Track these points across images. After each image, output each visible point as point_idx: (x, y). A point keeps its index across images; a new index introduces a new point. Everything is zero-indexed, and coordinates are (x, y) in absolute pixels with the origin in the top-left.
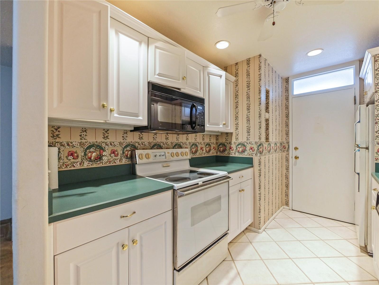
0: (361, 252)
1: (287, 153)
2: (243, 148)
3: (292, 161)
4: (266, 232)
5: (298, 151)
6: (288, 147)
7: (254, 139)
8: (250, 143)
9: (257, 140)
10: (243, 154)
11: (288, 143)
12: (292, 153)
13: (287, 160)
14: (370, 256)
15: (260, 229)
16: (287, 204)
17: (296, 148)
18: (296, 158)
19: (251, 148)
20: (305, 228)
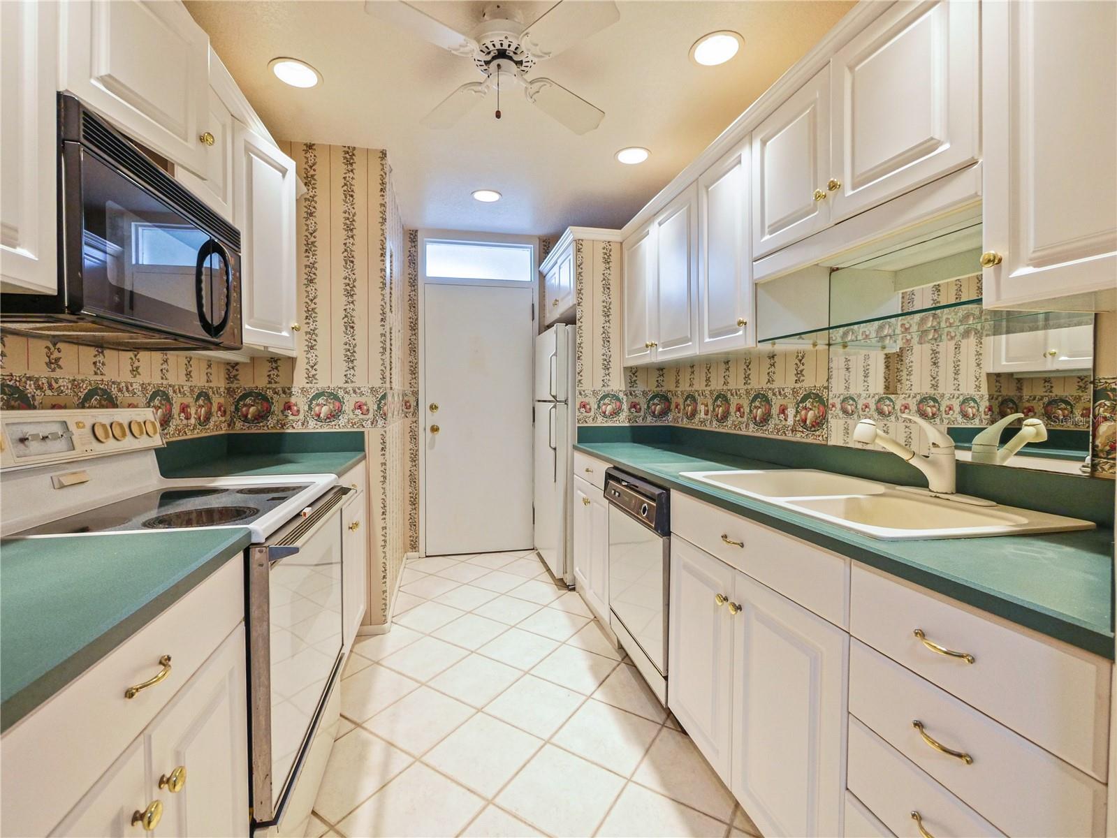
0: (559, 589)
1: (414, 419)
2: (331, 407)
3: (424, 437)
4: (399, 623)
5: (437, 413)
6: (415, 404)
7: (367, 378)
8: (355, 392)
9: (377, 383)
10: (333, 423)
11: (416, 393)
12: (426, 418)
13: (414, 437)
14: (570, 590)
15: (385, 622)
16: (414, 546)
17: (433, 407)
18: (435, 429)
19: (359, 406)
20: (467, 584)
